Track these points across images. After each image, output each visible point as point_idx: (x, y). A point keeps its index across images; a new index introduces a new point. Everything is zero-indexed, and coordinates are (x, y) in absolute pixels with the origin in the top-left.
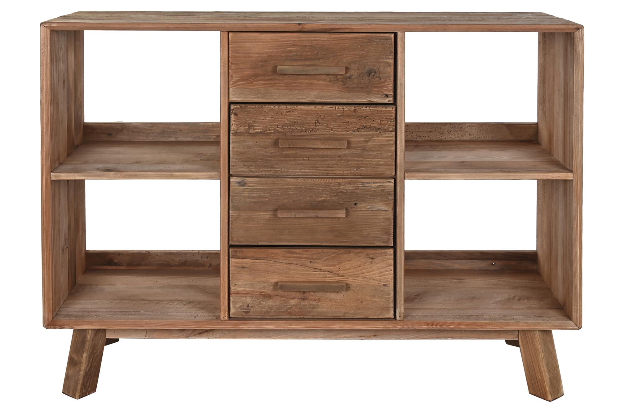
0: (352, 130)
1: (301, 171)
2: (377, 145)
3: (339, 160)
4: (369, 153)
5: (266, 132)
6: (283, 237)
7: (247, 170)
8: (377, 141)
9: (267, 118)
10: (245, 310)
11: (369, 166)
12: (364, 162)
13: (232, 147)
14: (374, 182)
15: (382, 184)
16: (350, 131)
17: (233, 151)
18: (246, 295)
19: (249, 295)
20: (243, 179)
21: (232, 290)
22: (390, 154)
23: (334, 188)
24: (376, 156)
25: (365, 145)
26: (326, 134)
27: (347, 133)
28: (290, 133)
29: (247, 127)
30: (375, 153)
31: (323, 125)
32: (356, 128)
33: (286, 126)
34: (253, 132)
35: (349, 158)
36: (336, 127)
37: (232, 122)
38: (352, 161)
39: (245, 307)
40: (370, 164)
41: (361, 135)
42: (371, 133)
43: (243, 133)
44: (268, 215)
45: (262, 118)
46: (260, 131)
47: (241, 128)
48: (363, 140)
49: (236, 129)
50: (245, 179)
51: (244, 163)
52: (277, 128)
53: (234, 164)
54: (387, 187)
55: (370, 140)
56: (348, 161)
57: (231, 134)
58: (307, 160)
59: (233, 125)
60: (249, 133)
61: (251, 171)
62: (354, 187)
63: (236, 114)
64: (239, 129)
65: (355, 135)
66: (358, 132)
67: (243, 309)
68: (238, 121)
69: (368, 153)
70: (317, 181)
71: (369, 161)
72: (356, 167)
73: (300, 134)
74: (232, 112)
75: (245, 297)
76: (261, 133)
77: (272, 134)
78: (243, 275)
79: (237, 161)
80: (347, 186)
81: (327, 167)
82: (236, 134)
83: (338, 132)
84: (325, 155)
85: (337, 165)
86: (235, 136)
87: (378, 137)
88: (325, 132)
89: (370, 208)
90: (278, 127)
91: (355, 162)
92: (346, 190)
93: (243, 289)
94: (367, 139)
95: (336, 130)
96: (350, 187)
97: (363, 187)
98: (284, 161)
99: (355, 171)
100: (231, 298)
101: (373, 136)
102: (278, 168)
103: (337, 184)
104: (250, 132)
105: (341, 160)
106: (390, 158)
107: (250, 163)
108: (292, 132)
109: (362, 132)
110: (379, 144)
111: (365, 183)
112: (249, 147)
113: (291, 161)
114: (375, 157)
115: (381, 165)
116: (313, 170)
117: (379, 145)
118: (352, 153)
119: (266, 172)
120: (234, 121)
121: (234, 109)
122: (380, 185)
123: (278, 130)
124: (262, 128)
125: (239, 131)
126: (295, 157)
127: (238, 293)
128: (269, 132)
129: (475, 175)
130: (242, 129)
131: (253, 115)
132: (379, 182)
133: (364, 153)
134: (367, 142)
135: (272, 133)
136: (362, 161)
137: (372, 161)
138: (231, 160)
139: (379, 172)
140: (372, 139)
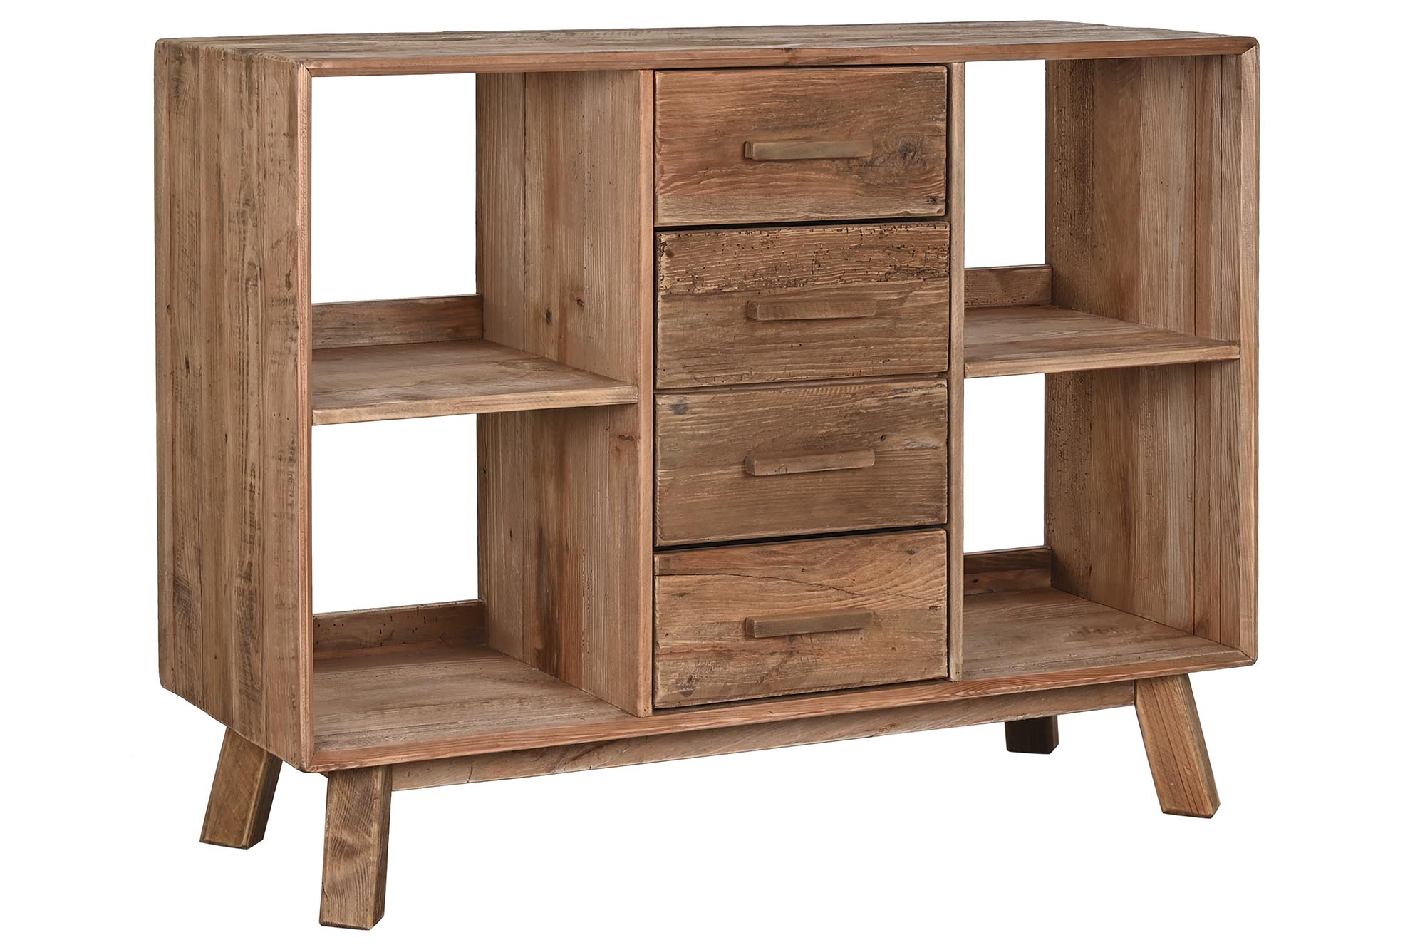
0: (875, 277)
1: (787, 371)
2: (919, 307)
3: (853, 345)
4: (906, 326)
5: (724, 291)
6: (755, 521)
7: (689, 376)
8: (919, 298)
9: (727, 258)
10: (684, 690)
11: (905, 354)
12: (896, 345)
13: (663, 329)
14: (914, 388)
15: (927, 391)
16: (873, 280)
17: (663, 338)
18: (687, 656)
19: (691, 655)
20: (682, 398)
21: (661, 647)
22: (941, 325)
23: (844, 405)
24: (917, 330)
25: (898, 309)
26: (831, 289)
27: (867, 284)
28: (766, 291)
29: (690, 281)
30: (915, 326)
31: (825, 269)
32: (883, 273)
33: (761, 275)
34: (700, 292)
35: (871, 339)
36: (849, 271)
37: (662, 272)
38: (875, 344)
39: (685, 682)
40: (907, 348)
41: (892, 287)
42: (909, 282)
43: (683, 295)
44: (728, 474)
45: (716, 260)
46: (712, 288)
47: (679, 283)
48: (896, 298)
49: (671, 288)
50: (685, 398)
51: (684, 361)
52: (744, 282)
53: (664, 365)
54: (938, 396)
55: (906, 298)
56: (867, 345)
57: (660, 298)
58: (797, 348)
59: (665, 279)
60: (693, 294)
61: (695, 379)
62: (880, 400)
63: (670, 254)
64: (675, 287)
65: (880, 288)
66: (887, 281)
67: (681, 687)
68: (674, 269)
69: (903, 326)
70: (814, 393)
71: (906, 342)
72: (883, 357)
73: (785, 292)
74: (663, 248)
75: (685, 660)
76: (715, 293)
77: (735, 294)
78: (681, 611)
79: (670, 357)
80: (869, 399)
81: (833, 361)
82: (669, 297)
83: (852, 282)
84: (828, 335)
85: (851, 354)
86: (667, 302)
87: (921, 289)
88: (828, 284)
89: (908, 444)
90: (745, 278)
91: (881, 347)
92: (866, 408)
93: (680, 642)
94: (902, 296)
95: (847, 279)
96: (872, 402)
97: (895, 400)
98: (756, 352)
99: (880, 365)
100: (658, 664)
101: (912, 287)
102: (745, 368)
103: (850, 396)
104: (696, 291)
105: (856, 345)
106: (942, 333)
107: (695, 361)
108: (770, 287)
109: (893, 280)
110: (922, 304)
111: (898, 392)
112: (693, 326)
113: (767, 351)
114: (915, 333)
115: (926, 350)
116: (808, 368)
117: (923, 307)
118: (876, 328)
119: (723, 380)
120: (667, 268)
121: (667, 243)
122: (924, 394)
123: (746, 286)
124: (719, 282)
125: (675, 291)
126: (776, 343)
127: (671, 653)
128: (729, 289)
129: (1083, 360)
130: (681, 287)
131: (702, 254)
132: (923, 388)
133: (897, 326)
134: (902, 301)
135: (735, 291)
136: (893, 343)
137: (910, 342)
138: (659, 357)
139: (923, 366)
140: (911, 294)
